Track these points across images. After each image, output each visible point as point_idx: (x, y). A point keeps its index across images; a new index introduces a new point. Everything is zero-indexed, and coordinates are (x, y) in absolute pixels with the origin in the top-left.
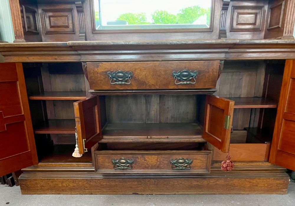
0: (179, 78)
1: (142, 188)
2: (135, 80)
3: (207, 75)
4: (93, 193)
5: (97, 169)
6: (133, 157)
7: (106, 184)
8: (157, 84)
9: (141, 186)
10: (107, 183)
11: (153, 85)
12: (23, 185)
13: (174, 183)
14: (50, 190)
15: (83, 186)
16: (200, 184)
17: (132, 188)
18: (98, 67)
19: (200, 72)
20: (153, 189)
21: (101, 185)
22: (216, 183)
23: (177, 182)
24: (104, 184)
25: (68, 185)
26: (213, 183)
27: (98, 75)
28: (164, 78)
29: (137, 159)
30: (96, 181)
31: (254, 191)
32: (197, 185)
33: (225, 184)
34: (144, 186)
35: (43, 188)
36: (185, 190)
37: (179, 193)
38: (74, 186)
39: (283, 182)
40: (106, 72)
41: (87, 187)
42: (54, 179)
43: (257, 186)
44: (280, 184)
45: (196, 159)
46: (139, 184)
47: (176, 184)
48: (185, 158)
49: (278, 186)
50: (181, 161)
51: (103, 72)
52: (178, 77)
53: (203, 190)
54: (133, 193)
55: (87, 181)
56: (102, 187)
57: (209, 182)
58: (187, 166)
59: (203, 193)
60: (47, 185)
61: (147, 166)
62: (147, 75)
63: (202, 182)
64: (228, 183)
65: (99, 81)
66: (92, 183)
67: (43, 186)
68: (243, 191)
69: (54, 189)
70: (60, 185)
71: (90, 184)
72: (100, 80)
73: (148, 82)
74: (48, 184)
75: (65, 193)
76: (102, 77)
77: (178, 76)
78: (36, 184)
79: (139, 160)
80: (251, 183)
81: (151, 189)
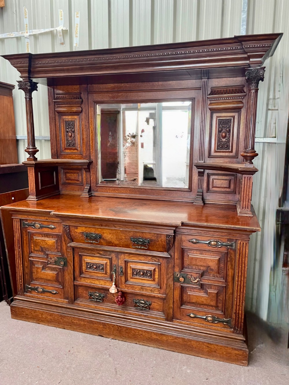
1: (107, 332)
2: (103, 240)
3: (157, 243)
4: (65, 328)
7: (76, 323)
8: (120, 244)
9: (106, 329)
10: (78, 322)
11: (117, 244)
12: (13, 311)
13: (135, 333)
14: (32, 319)
15: (58, 320)
16: (159, 338)
20: (116, 334)
21: (73, 322)
22: (175, 341)
23: (138, 332)
24: (75, 322)
25: (46, 317)
26: (172, 341)
27: (77, 234)
30: (69, 318)
31: (213, 357)
32: (156, 339)
33: (183, 344)
34: (108, 330)
35: (27, 316)
36: (145, 342)
37: (140, 343)
38: (51, 319)
39: (241, 354)
40: (83, 233)
41: (61, 322)
42: (36, 310)
43: (215, 352)
44: (238, 354)
46: (104, 328)
47: (137, 333)
49: (237, 357)
51: (80, 232)
53: (162, 345)
54: (99, 335)
55: (61, 317)
56: (73, 324)
57: (167, 339)
59: (162, 348)
60: (30, 314)
62: (112, 238)
63: (161, 337)
64: (186, 343)
65: (78, 238)
67: (27, 315)
68: (202, 354)
69: (35, 319)
70: (40, 316)
71: (63, 320)
73: (114, 242)
74: (32, 314)
75: (43, 323)
76: (80, 235)
78: (23, 312)
80: (209, 348)
81: (114, 334)
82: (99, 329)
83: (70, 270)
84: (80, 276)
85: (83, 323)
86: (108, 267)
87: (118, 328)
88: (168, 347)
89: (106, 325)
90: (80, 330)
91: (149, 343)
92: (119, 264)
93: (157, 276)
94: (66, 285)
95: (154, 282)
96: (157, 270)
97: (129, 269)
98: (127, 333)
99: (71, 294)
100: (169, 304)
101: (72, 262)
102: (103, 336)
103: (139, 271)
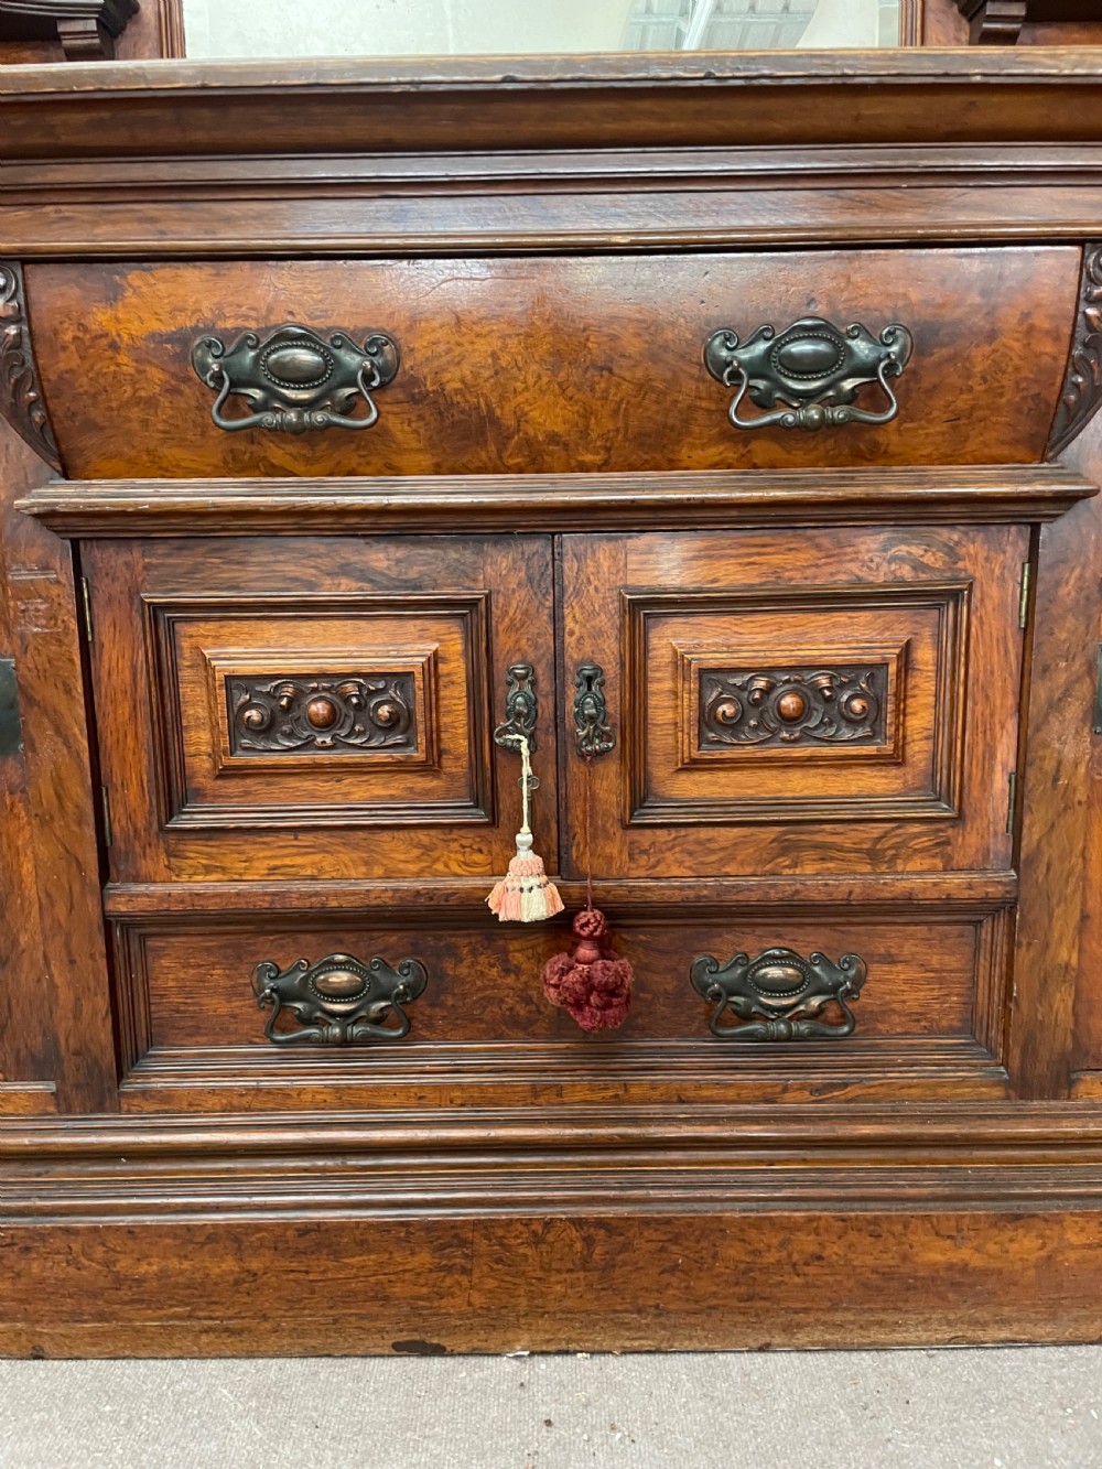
0: (761, 384)
1: (477, 1299)
2: (415, 400)
3: (980, 359)
5: (142, 1045)
6: (416, 950)
7: (163, 1275)
8: (584, 433)
9: (464, 1280)
10: (174, 1264)
11: (552, 438)
13: (756, 1253)
16: (977, 1261)
17: (386, 1298)
18: (113, 296)
19: (924, 338)
20: (568, 1303)
21: (119, 1281)
23: (782, 1245)
24: (143, 1268)
27: (123, 358)
28: (643, 387)
29: (448, 966)
30: (76, 1247)
32: (951, 1267)
34: (491, 1284)
36: (850, 1316)
40: (182, 338)
45: (890, 959)
46: (449, 1269)
48: (806, 952)
50: (774, 972)
51: (153, 336)
52: (751, 376)
53: (1007, 1311)
54: (398, 1346)
58: (821, 1009)
61: (522, 1010)
65: (135, 413)
66: (35, 1267)
72: (136, 401)
73: (521, 417)
76: (156, 375)
77: (758, 369)
79: (463, 970)
81: (552, 1307)
82: (397, 1289)
83: (58, 782)
84: (161, 829)
85: (230, 1264)
86: (455, 699)
87: (589, 1241)
88: (1053, 1318)
89: (463, 1243)
90: (204, 1339)
91: (880, 1323)
92: (570, 641)
93: (920, 720)
94: (23, 939)
95: (894, 771)
96: (925, 655)
97: (661, 684)
98: (675, 1268)
99: (77, 1017)
100: (1046, 946)
101: (68, 691)
102: (439, 1351)
103: (761, 683)
